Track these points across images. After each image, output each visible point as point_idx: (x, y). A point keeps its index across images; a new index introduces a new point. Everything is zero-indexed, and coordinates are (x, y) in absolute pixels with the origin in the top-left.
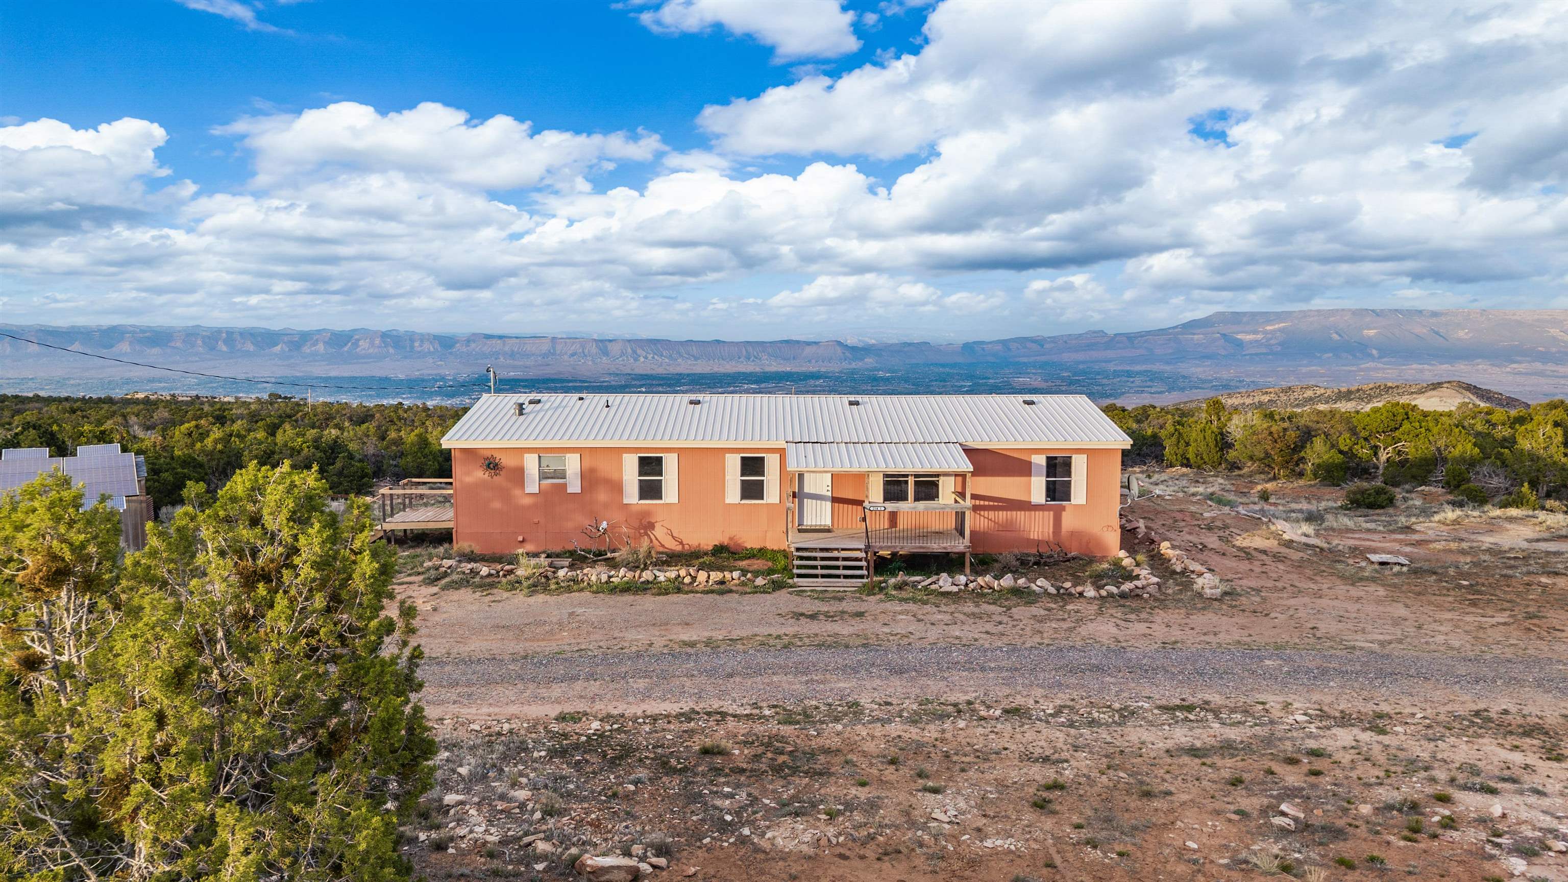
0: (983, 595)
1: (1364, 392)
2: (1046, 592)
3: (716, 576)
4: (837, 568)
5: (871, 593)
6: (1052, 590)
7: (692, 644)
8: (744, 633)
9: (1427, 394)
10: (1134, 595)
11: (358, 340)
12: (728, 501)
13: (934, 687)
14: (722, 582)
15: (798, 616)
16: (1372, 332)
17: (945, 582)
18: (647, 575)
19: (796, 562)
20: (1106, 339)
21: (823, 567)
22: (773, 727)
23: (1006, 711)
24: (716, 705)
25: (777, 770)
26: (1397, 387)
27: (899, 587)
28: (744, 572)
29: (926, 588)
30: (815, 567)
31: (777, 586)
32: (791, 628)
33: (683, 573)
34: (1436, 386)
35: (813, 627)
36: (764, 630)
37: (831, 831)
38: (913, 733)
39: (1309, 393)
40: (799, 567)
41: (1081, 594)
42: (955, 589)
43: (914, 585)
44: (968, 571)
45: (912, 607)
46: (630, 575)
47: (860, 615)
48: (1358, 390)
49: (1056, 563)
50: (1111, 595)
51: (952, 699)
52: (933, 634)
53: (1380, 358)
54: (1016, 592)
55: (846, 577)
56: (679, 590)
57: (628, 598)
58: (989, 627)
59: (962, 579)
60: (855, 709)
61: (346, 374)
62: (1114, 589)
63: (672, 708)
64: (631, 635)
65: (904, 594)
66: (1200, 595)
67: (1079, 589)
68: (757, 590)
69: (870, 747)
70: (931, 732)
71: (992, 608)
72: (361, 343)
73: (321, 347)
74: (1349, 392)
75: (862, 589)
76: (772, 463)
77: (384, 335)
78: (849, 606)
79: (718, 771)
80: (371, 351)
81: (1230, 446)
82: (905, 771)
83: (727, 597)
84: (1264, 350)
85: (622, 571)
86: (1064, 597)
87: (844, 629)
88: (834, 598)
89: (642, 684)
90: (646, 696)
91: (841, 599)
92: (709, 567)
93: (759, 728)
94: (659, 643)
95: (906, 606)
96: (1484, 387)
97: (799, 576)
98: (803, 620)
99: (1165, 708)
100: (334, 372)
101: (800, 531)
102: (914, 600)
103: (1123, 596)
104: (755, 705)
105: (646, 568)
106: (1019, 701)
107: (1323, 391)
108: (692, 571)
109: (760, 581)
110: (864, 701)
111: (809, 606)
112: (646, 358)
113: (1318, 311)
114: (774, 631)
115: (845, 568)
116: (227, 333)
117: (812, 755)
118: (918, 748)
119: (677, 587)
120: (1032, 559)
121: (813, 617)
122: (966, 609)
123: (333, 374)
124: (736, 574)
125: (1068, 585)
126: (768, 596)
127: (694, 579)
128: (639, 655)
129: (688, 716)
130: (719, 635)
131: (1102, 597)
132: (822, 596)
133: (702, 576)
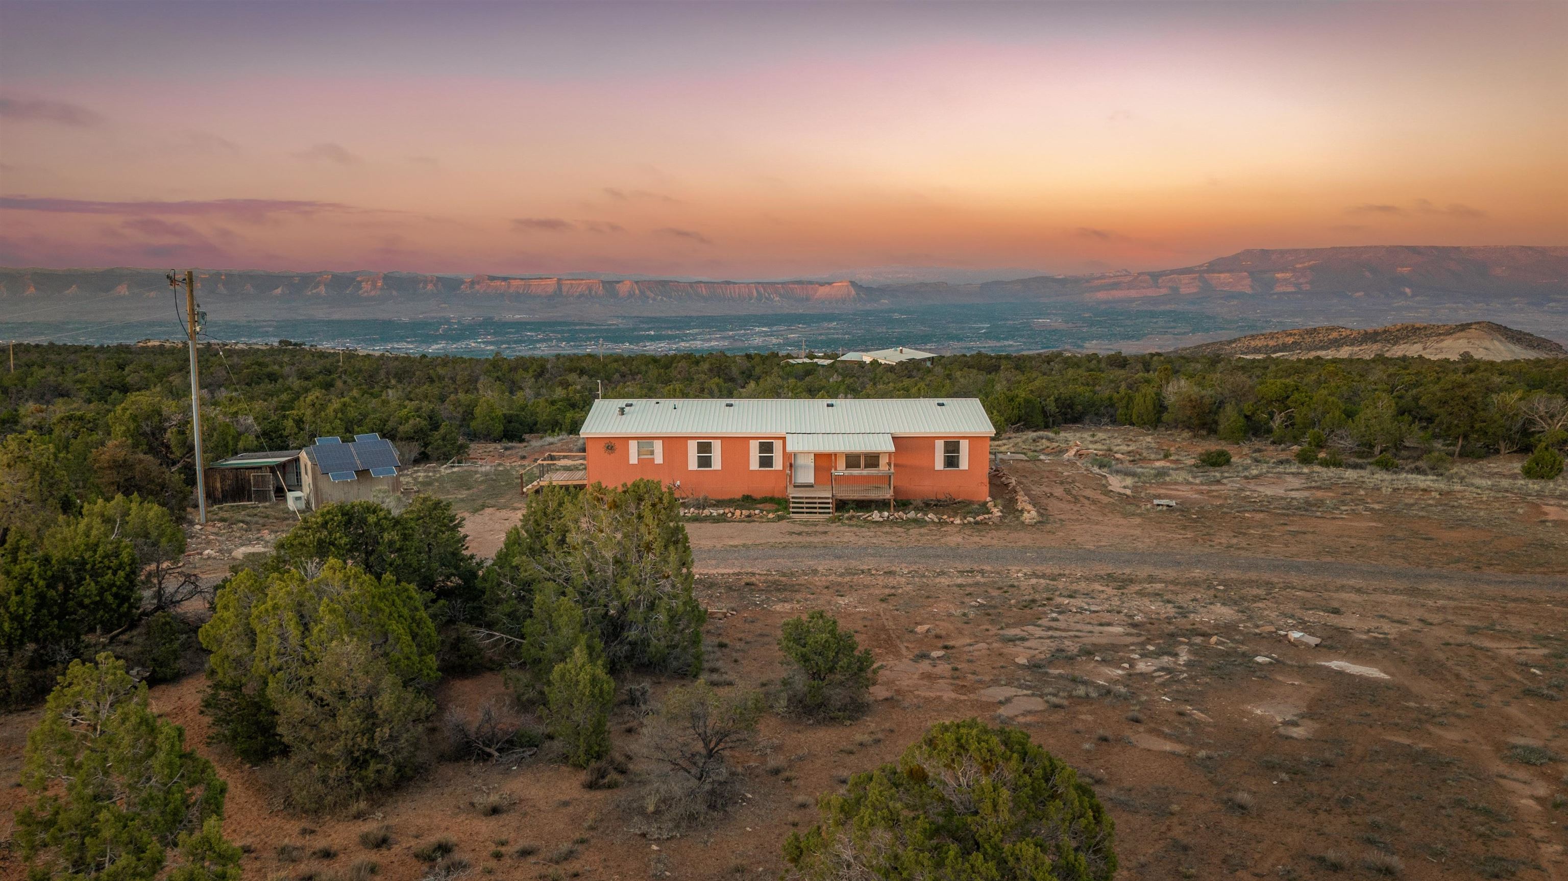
0: (896, 523)
1: (1391, 333)
2: (933, 521)
3: (745, 512)
4: (815, 508)
5: (834, 522)
6: (936, 520)
7: (736, 546)
8: (763, 542)
9: (1454, 336)
10: (984, 523)
11: (360, 282)
12: (751, 468)
13: (854, 563)
14: (749, 516)
15: (791, 533)
16: (1406, 270)
17: (876, 516)
18: (706, 512)
19: (791, 505)
20: (1129, 279)
21: (807, 508)
22: (777, 577)
23: (885, 572)
24: (750, 570)
25: (779, 590)
26: (1425, 328)
27: (850, 519)
28: (762, 511)
29: (865, 519)
30: (802, 508)
31: (780, 518)
32: (787, 539)
33: (727, 511)
34: (1464, 327)
35: (800, 539)
36: (773, 540)
37: (798, 606)
38: (839, 579)
39: (1334, 335)
40: (793, 508)
41: (952, 522)
42: (881, 519)
43: (858, 517)
44: (892, 510)
45: (855, 529)
46: (696, 511)
47: (826, 533)
48: (1385, 332)
49: (948, 505)
50: (970, 523)
51: (862, 568)
52: (862, 542)
53: (1414, 295)
54: (915, 521)
55: (820, 513)
56: (725, 521)
57: (697, 525)
58: (894, 539)
59: (886, 514)
60: (815, 572)
61: (348, 317)
62: (972, 520)
63: (731, 571)
64: (703, 542)
65: (852, 523)
66: (1023, 523)
67: (952, 519)
68: (769, 521)
69: (818, 583)
70: (848, 579)
71: (899, 529)
72: (364, 284)
73: (322, 290)
74: (1376, 333)
75: (828, 520)
76: (778, 445)
77: (386, 278)
78: (820, 528)
79: (753, 590)
80: (373, 293)
81: (1166, 408)
82: (831, 590)
83: (752, 524)
84: (1291, 289)
85: (692, 510)
86: (942, 523)
87: (815, 540)
88: (812, 525)
89: (714, 562)
90: (717, 566)
91: (816, 525)
92: (741, 507)
93: (770, 578)
94: (719, 546)
95: (852, 529)
96: (1515, 327)
97: (793, 513)
98: (794, 536)
99: (959, 572)
100: (338, 315)
101: (795, 486)
102: (857, 526)
103: (976, 523)
104: (768, 570)
105: (704, 508)
106: (893, 568)
107: (1348, 332)
108: (732, 510)
109: (771, 516)
110: (820, 568)
111: (798, 528)
112: (654, 299)
113: (1350, 248)
114: (778, 541)
115: (820, 508)
116: (226, 275)
117: (793, 586)
118: (840, 584)
119: (722, 519)
120: (933, 503)
121: (800, 534)
122: (885, 530)
123: (336, 316)
124: (757, 512)
125: (945, 517)
126: (775, 524)
127: (733, 514)
128: (709, 551)
129: (738, 574)
130: (749, 543)
131: (965, 524)
132: (805, 523)
133: (738, 512)
